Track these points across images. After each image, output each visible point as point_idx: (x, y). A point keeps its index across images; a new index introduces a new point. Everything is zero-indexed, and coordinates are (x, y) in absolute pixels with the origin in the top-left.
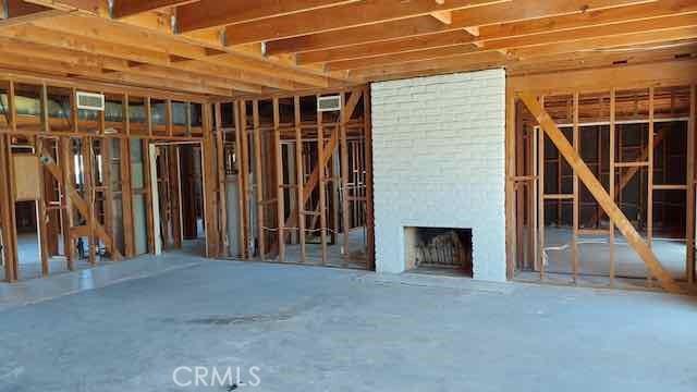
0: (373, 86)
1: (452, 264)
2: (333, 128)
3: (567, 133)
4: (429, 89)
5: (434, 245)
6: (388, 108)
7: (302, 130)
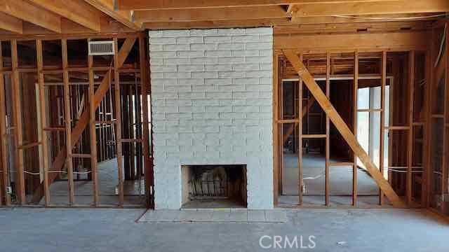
0: (151, 34)
1: (220, 195)
2: (105, 72)
3: (322, 85)
4: (209, 40)
5: (203, 179)
6: (167, 56)
7: (69, 73)
